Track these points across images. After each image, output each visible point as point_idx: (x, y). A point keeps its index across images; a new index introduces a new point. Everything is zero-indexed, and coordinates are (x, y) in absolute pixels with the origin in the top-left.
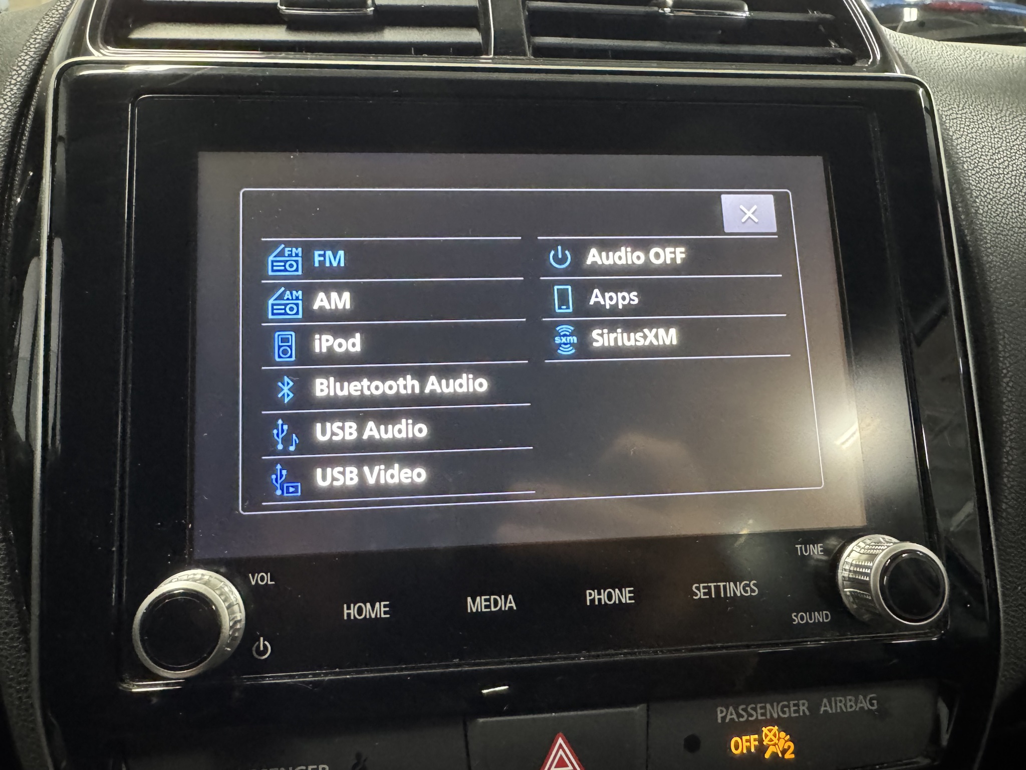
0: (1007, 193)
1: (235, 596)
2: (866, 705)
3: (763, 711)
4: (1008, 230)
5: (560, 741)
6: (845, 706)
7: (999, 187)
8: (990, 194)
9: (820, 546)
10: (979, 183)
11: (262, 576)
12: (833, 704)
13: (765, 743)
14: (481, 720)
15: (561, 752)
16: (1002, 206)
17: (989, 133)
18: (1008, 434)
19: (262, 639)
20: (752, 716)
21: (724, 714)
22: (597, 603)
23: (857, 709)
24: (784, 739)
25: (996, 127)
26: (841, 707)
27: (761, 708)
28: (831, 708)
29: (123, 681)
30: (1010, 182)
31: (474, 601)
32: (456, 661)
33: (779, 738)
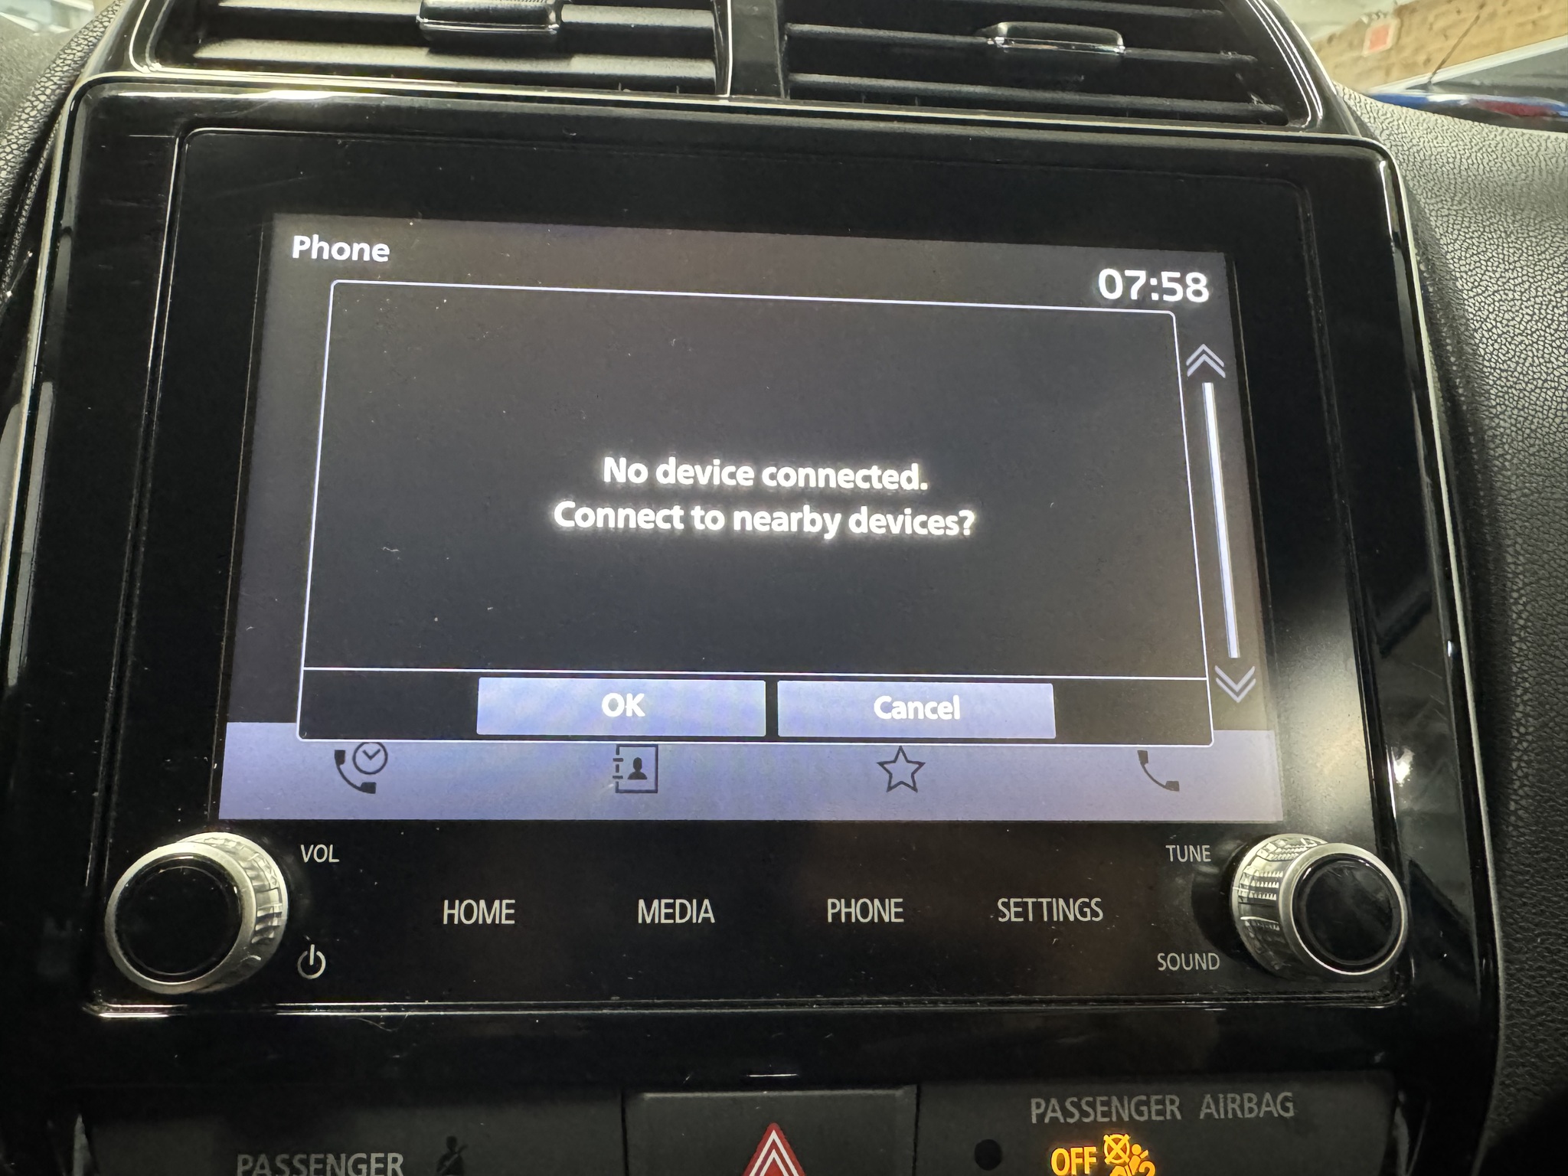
0: (1526, 328)
1: (274, 875)
2: (1276, 1110)
3: (1105, 1108)
4: (1527, 383)
5: (774, 1136)
6: (1242, 1107)
7: (1513, 319)
8: (1496, 327)
9: (1205, 849)
10: (1480, 310)
11: (321, 849)
12: (1222, 1104)
13: (1107, 1161)
14: (649, 1095)
15: (774, 1154)
16: (1517, 346)
17: (1501, 240)
18: (1519, 692)
19: (313, 947)
20: (1087, 1115)
21: (1042, 1109)
22: (843, 920)
23: (1261, 1115)
24: (1139, 1156)
25: (1512, 232)
26: (1234, 1109)
27: (1103, 1104)
28: (1218, 1111)
29: (92, 1000)
30: (1531, 313)
31: (649, 907)
32: (615, 999)
33: (1131, 1155)
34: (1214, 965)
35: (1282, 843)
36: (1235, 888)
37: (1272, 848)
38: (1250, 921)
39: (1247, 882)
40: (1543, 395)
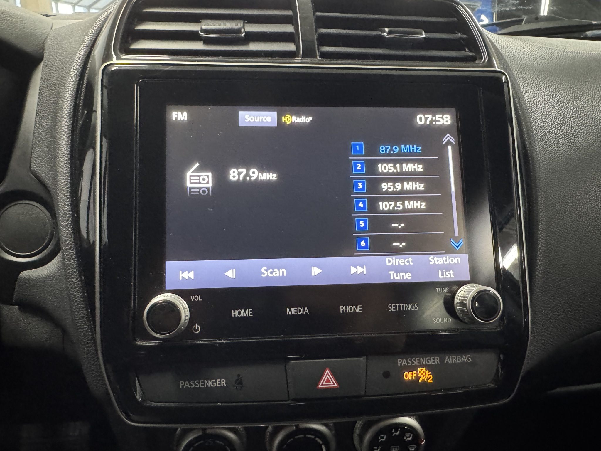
2: (466, 360)
3: (419, 361)
4: (548, 142)
6: (456, 360)
9: (447, 289)
10: (535, 119)
11: (196, 297)
12: (451, 359)
13: (419, 375)
14: (292, 362)
15: (328, 376)
19: (196, 324)
20: (414, 363)
21: (401, 362)
22: (345, 312)
23: (462, 361)
24: (428, 373)
26: (454, 360)
28: (450, 361)
31: (290, 310)
32: (282, 336)
33: (426, 373)
34: (449, 321)
35: (469, 286)
36: (455, 299)
37: (466, 288)
38: (459, 309)
39: (459, 298)
40: (553, 146)
